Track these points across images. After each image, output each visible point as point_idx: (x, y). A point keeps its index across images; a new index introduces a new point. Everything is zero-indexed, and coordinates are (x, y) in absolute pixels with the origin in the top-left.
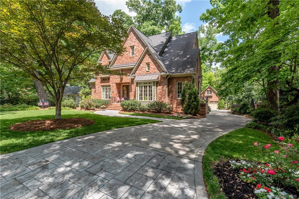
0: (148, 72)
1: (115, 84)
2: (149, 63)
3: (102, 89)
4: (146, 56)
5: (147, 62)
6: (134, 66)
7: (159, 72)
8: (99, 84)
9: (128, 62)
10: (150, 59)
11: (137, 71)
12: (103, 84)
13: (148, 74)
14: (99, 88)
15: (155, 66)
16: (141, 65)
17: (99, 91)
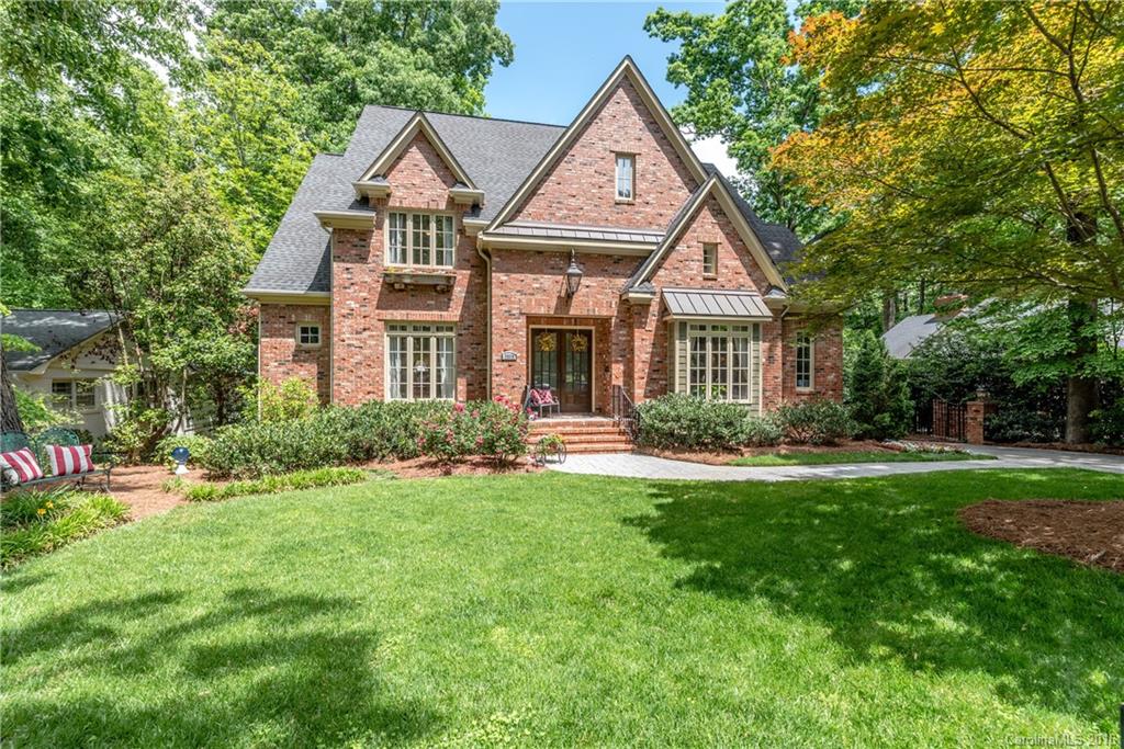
0: (710, 283)
1: (523, 320)
2: (716, 244)
3: (387, 341)
4: (702, 215)
5: (707, 240)
6: (654, 248)
7: (754, 288)
8: (370, 309)
9: (602, 224)
10: (717, 229)
11: (661, 272)
12: (398, 315)
13: (710, 288)
14: (367, 333)
15: (738, 263)
16: (681, 247)
17: (367, 352)
